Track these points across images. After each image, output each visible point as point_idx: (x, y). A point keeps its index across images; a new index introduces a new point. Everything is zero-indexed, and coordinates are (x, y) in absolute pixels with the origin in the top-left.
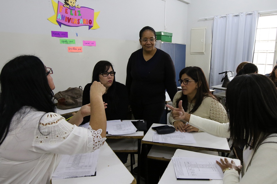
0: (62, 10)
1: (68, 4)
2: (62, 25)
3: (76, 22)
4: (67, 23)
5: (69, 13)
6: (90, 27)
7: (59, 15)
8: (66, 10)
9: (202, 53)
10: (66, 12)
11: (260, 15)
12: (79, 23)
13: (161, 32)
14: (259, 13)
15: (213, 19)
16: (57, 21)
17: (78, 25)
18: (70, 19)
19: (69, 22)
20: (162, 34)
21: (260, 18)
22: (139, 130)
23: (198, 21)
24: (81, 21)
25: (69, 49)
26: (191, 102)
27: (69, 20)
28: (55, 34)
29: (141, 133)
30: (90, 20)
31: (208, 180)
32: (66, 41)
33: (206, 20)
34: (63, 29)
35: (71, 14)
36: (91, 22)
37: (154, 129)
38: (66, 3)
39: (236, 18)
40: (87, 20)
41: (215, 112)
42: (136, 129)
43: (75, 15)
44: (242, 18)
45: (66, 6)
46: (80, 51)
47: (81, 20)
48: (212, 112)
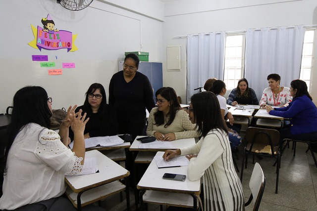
0: (42, 34)
1: (47, 29)
2: (42, 49)
3: (55, 45)
4: (47, 47)
5: (48, 38)
6: (69, 50)
7: (39, 39)
8: (46, 34)
9: (178, 70)
10: (46, 37)
11: (228, 34)
12: (58, 46)
13: (138, 52)
14: (226, 33)
15: (187, 37)
16: (37, 45)
17: (58, 48)
18: (50, 42)
19: (48, 46)
20: (139, 54)
21: (227, 37)
22: (126, 141)
23: (173, 39)
24: (60, 45)
25: (50, 72)
26: (167, 116)
27: (49, 44)
28: (35, 58)
29: (128, 144)
30: (69, 43)
31: (180, 166)
32: (46, 65)
33: (180, 38)
34: (43, 52)
35: (50, 38)
36: (69, 45)
37: (138, 139)
38: (45, 27)
39: (207, 37)
40: (66, 43)
41: (186, 122)
42: (124, 141)
43: (54, 38)
44: (212, 37)
45: (45, 30)
46: (60, 73)
47: (60, 43)
48: (184, 121)
